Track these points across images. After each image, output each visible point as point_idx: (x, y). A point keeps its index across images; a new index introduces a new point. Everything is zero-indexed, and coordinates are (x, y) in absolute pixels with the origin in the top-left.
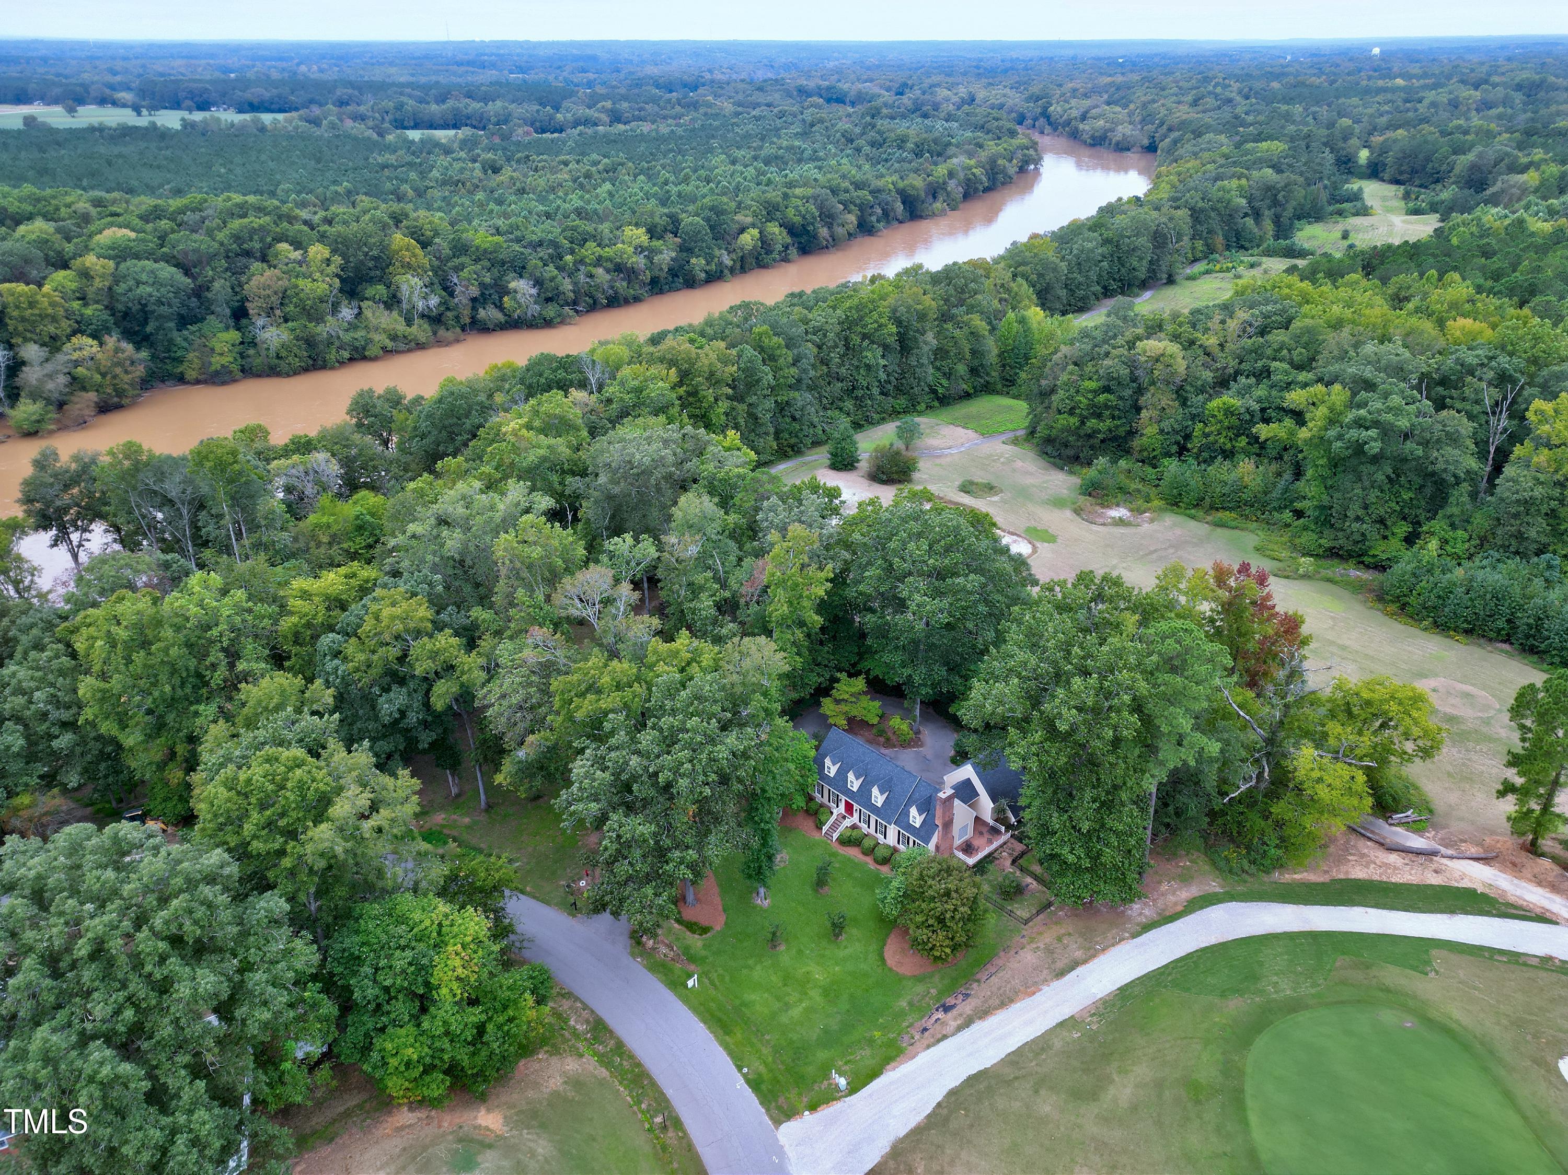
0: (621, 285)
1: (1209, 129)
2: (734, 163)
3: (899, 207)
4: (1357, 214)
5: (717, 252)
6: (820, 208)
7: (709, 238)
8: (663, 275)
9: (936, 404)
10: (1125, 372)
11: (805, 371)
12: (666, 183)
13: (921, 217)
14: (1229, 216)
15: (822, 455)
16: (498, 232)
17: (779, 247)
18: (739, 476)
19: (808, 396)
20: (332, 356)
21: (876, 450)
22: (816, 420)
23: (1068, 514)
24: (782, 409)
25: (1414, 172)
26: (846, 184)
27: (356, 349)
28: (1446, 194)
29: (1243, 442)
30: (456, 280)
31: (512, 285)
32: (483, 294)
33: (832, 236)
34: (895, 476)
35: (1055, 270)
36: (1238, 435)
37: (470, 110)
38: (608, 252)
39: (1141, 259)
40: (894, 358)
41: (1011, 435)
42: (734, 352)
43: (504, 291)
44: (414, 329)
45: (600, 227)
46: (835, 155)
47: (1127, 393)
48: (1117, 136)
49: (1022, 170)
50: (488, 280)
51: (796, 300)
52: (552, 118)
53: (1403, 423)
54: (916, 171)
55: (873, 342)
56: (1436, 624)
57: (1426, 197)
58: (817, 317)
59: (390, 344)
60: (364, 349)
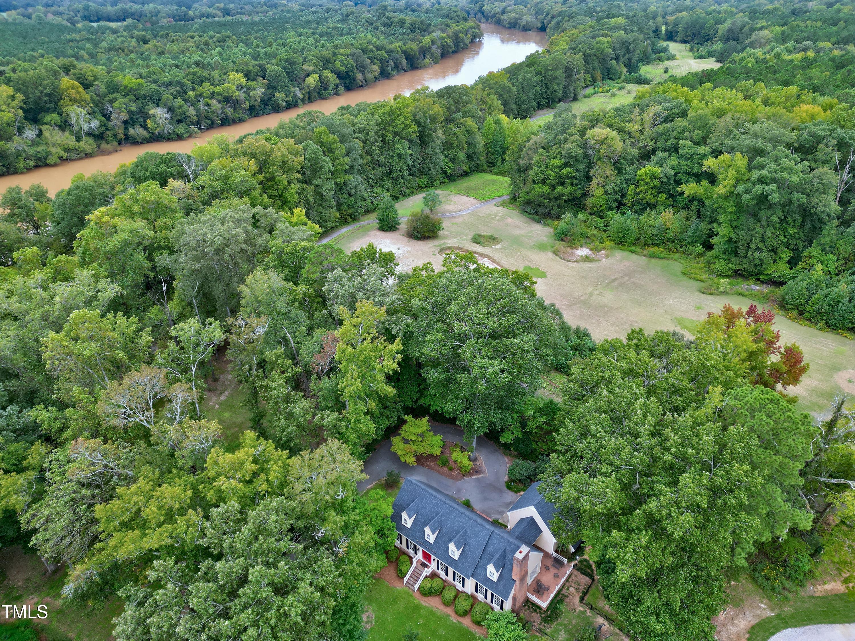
0: (229, 111)
1: (577, 14)
2: (300, 35)
3: (404, 61)
4: (668, 59)
5: (292, 89)
6: (356, 61)
7: (286, 79)
8: (258, 104)
9: (446, 180)
10: (580, 152)
11: (355, 159)
12: (257, 47)
13: (417, 68)
14: (603, 60)
15: (372, 220)
16: (141, 76)
17: (332, 86)
18: (305, 249)
19: (359, 178)
20: (21, 164)
21: (412, 216)
22: (366, 195)
23: (550, 255)
24: (341, 188)
25: (694, 36)
26: (371, 47)
27: (40, 159)
28: (718, 46)
29: (663, 197)
30: (110, 109)
31: (152, 112)
32: (131, 118)
33: (365, 79)
34: (427, 234)
35: (509, 91)
36: (659, 193)
37: (133, 10)
38: (218, 89)
39: (559, 85)
40: (417, 149)
41: (501, 200)
42: (301, 146)
43: (147, 116)
44: (82, 144)
45: (213, 73)
46: (363, 31)
47: (582, 167)
48: (523, 22)
49: (472, 42)
50: (134, 108)
51: (344, 112)
52: (186, 14)
53: (795, 179)
54: (412, 40)
55: (401, 138)
56: (828, 325)
57: (703, 50)
58: (361, 121)
59: (65, 155)
60: (46, 158)
